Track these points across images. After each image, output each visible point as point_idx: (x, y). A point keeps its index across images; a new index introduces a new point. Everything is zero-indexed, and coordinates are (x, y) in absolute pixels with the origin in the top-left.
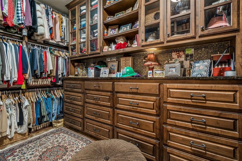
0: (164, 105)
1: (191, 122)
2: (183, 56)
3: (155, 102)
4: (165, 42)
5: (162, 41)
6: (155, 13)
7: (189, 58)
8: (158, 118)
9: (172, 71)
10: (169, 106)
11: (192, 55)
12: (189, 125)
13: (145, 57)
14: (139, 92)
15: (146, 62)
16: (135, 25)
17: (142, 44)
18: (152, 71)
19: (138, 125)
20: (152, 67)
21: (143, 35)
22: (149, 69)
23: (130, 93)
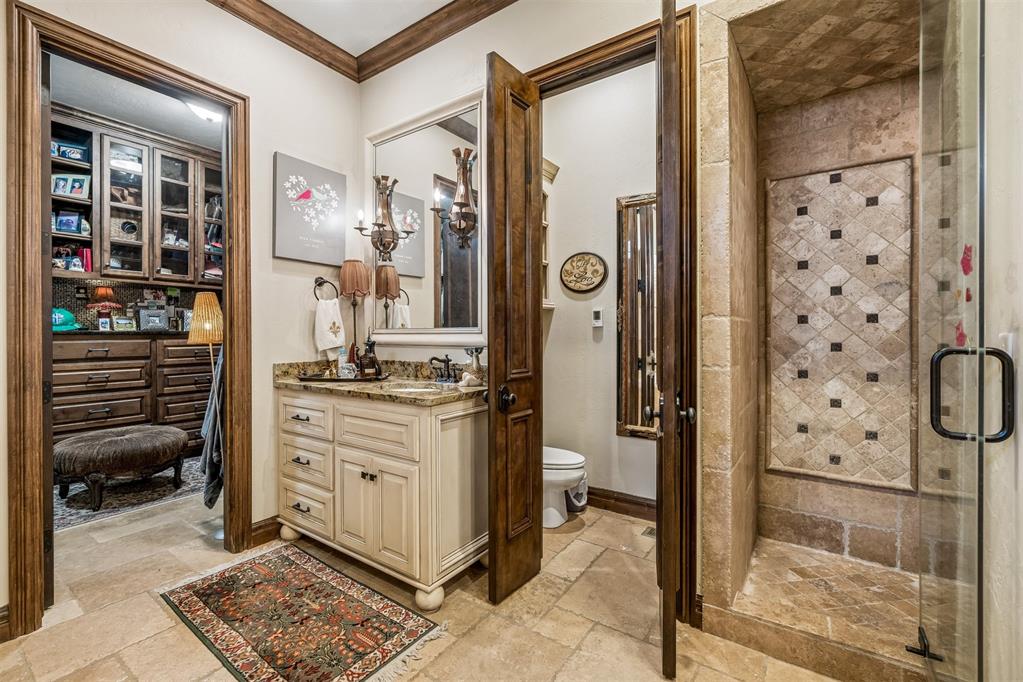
0: (159, 370)
1: (195, 384)
2: (164, 298)
3: (142, 367)
4: (151, 279)
5: (147, 276)
6: (125, 220)
7: (173, 302)
8: (149, 390)
9: (154, 322)
10: (166, 371)
11: (176, 299)
12: (193, 387)
13: (78, 289)
14: (109, 356)
15: (97, 301)
16: (65, 218)
17: (105, 272)
18: (108, 320)
19: (107, 412)
20: (107, 311)
21: (107, 255)
22: (100, 315)
23: (86, 360)
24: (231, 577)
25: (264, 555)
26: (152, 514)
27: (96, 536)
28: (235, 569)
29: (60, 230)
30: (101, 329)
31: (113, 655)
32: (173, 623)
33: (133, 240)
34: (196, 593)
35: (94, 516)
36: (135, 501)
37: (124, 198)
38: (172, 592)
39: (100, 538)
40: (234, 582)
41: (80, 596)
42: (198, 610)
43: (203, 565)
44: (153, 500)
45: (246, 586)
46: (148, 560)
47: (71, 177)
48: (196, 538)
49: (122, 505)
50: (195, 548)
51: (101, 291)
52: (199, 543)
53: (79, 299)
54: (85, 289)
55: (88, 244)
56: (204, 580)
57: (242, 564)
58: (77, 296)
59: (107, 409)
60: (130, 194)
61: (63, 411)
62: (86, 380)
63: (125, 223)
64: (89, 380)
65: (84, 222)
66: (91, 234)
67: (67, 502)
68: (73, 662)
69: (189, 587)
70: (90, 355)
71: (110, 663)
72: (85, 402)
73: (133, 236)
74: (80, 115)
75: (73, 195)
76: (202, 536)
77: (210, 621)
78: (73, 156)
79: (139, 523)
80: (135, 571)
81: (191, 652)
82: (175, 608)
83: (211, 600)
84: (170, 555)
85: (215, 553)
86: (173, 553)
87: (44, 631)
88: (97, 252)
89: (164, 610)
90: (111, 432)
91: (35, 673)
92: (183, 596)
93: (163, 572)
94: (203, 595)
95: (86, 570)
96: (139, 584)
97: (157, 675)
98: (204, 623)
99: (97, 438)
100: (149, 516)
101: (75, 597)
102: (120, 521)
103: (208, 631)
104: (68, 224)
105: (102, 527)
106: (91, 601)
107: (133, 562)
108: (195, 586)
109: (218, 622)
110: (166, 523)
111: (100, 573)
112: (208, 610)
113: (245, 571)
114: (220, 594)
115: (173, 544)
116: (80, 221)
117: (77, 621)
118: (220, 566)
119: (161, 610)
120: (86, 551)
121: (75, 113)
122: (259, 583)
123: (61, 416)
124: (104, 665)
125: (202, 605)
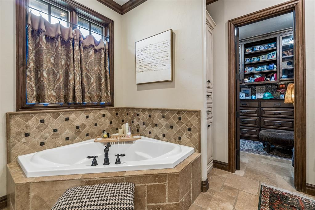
13: (275, 86)
14: (281, 106)
15: (280, 89)
16: (270, 66)
17: (281, 80)
18: (283, 95)
19: (280, 125)
20: (283, 92)
21: (281, 74)
22: (281, 94)
23: (274, 107)
24: (287, 197)
25: (308, 200)
26: (282, 162)
27: (262, 159)
28: (290, 195)
29: (269, 70)
30: (281, 98)
31: (238, 190)
32: (257, 195)
33: (291, 67)
34: (270, 192)
35: (267, 154)
36: (281, 155)
37: (288, 54)
38: (265, 187)
39: (263, 161)
40: (286, 199)
41: (246, 172)
42: (266, 197)
43: (282, 186)
44: (286, 158)
45: (289, 204)
46: (268, 174)
47: (271, 53)
48: (289, 177)
49: (276, 155)
50: (285, 179)
51: (281, 86)
52: (288, 179)
53: (275, 89)
54: (277, 86)
55: (276, 72)
56: (277, 190)
57: (295, 196)
58: (275, 88)
59: (280, 124)
60: (290, 52)
61: (267, 122)
62: (274, 114)
63: (288, 62)
64: (275, 114)
65: (275, 65)
66: (277, 69)
67: (264, 148)
68: (232, 185)
69: (270, 189)
70: (275, 106)
71: (236, 191)
72: (273, 120)
73: (291, 66)
74: (273, 34)
75: (272, 58)
76: (291, 177)
77: (266, 203)
78: (272, 47)
79: (276, 162)
80: (262, 174)
81: (253, 206)
82: (261, 191)
83: (273, 198)
84: (275, 176)
85: (290, 185)
86: (277, 176)
87: (234, 174)
88: (278, 74)
89: (258, 190)
90: (277, 131)
91: (226, 181)
92: (266, 190)
93: (268, 180)
94: (272, 194)
95: (253, 167)
96: (260, 178)
97: (241, 203)
98: (264, 202)
99: (271, 131)
100: (280, 162)
101: (245, 171)
102: (272, 159)
103: (262, 205)
104: (271, 67)
105: (266, 158)
106: (247, 174)
107: (264, 172)
108: (272, 190)
109: (268, 206)
110: (284, 166)
111: (255, 169)
112: (268, 200)
113: (294, 199)
114: (277, 199)
115: (279, 174)
116: (274, 65)
117: (240, 177)
118: (287, 191)
119: (258, 189)
120: (257, 162)
121: (271, 34)
122: (295, 207)
123: (267, 123)
124: (235, 191)
125: (269, 197)
